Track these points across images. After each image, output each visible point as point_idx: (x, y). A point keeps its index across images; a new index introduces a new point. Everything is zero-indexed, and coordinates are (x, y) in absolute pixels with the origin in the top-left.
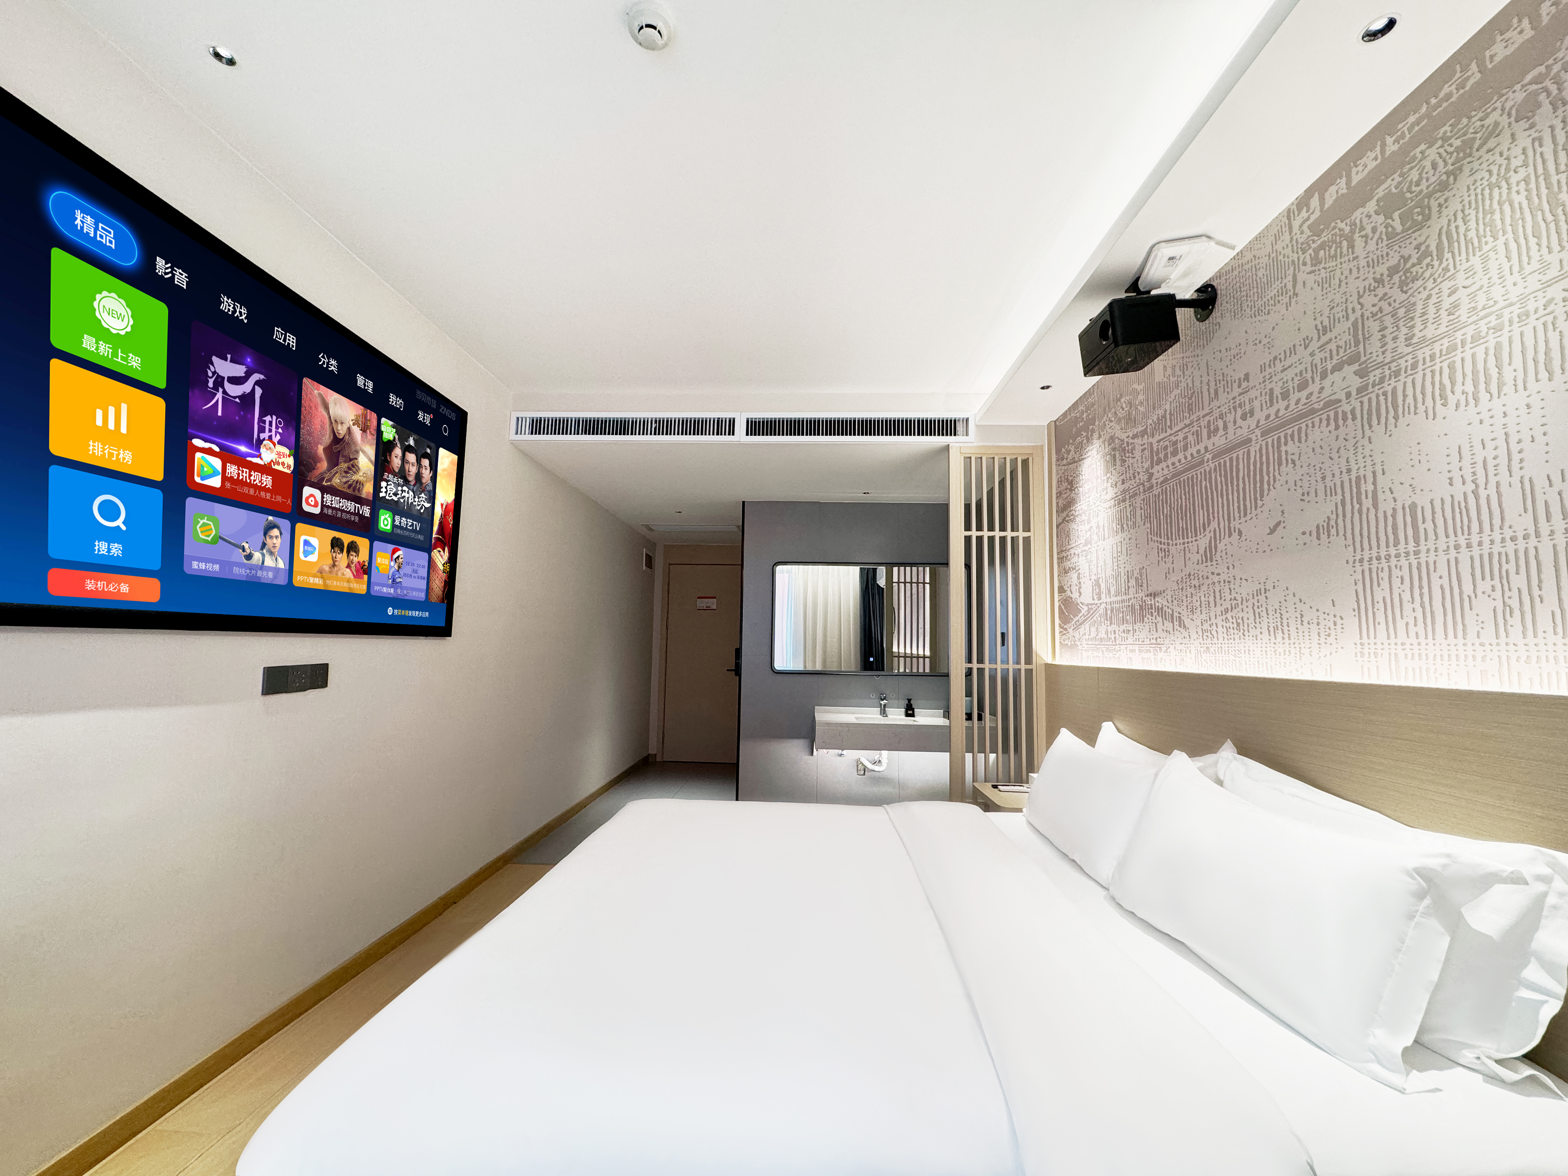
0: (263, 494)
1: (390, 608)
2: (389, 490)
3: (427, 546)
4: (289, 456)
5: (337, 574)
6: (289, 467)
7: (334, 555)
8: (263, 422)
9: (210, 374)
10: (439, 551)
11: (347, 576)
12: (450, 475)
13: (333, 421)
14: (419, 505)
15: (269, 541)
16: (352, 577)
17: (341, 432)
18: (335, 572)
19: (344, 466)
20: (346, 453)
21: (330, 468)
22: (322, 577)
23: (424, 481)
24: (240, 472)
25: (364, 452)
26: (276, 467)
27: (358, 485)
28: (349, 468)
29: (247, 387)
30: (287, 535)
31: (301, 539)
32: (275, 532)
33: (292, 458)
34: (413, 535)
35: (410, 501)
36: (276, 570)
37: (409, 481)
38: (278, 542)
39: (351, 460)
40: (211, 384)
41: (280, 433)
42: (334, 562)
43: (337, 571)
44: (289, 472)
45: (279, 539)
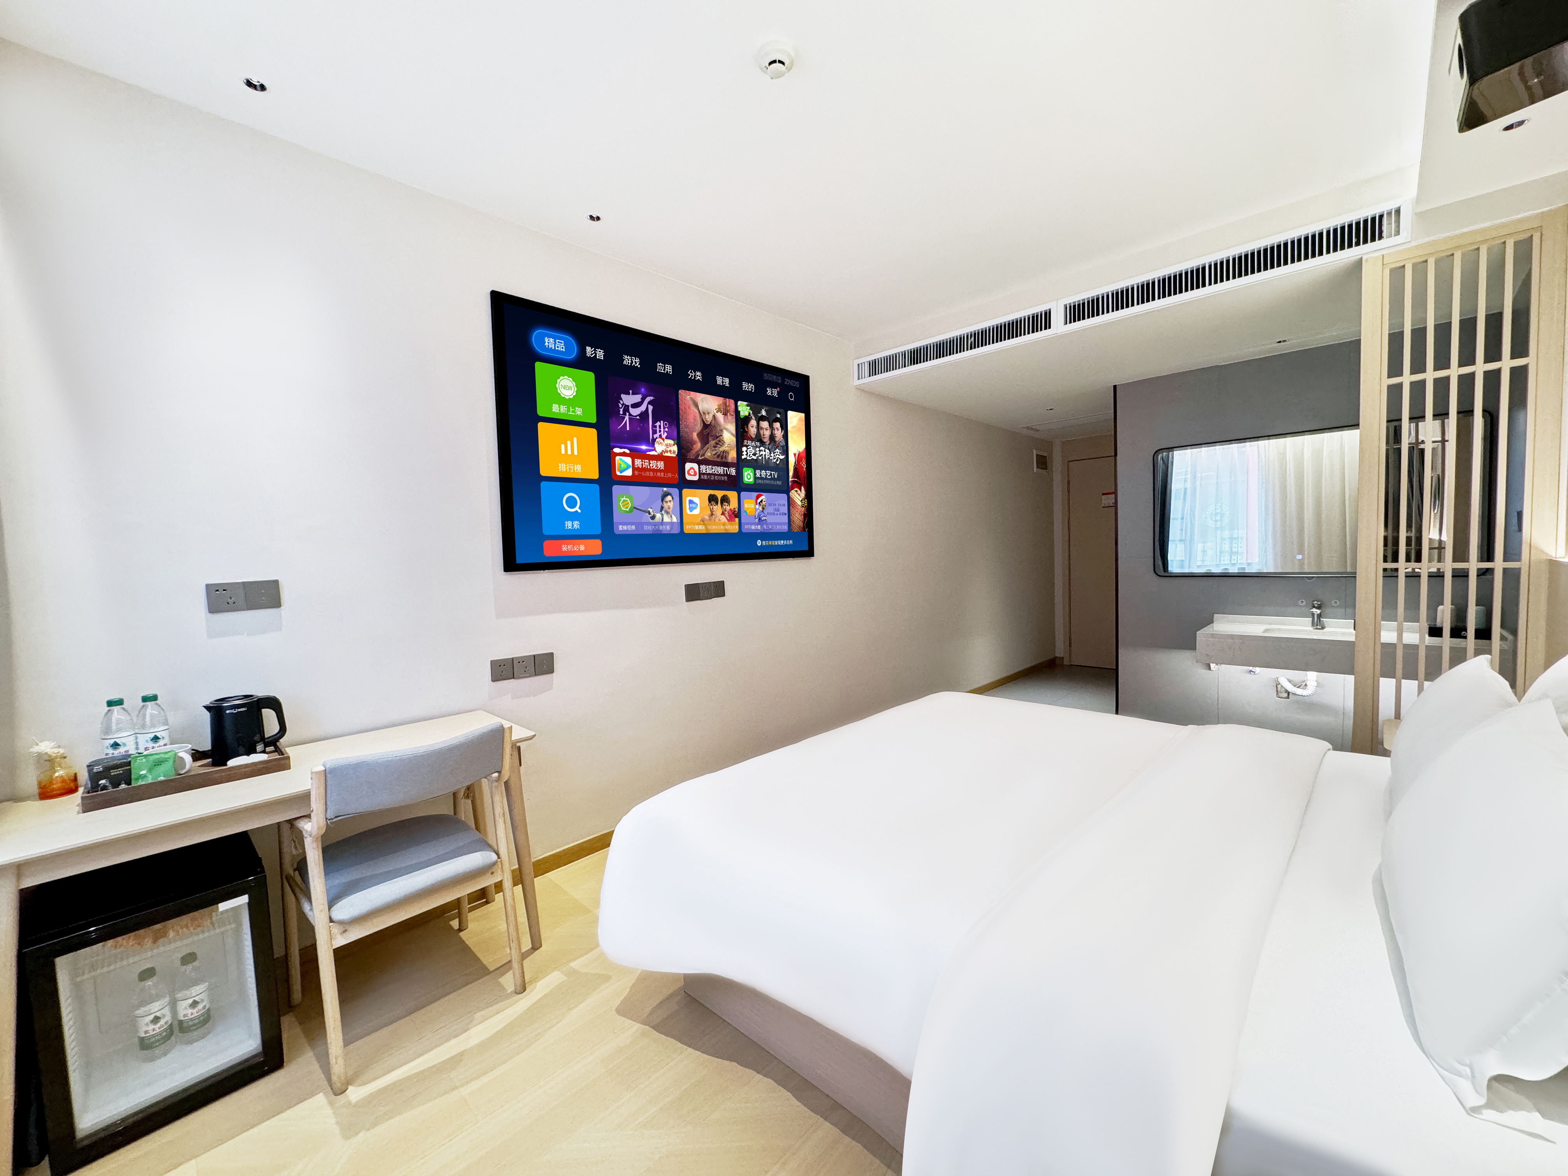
0: (659, 474)
1: (759, 541)
2: (748, 452)
3: (785, 489)
4: (674, 445)
5: (715, 521)
6: (674, 452)
7: (711, 507)
8: (654, 426)
9: (620, 406)
10: (796, 491)
11: (723, 521)
12: (799, 430)
13: (702, 414)
14: (774, 459)
15: (665, 505)
16: (727, 521)
17: (708, 420)
18: (713, 520)
19: (712, 443)
20: (713, 433)
21: (702, 447)
22: (704, 524)
23: (777, 439)
24: (643, 463)
25: (726, 429)
26: (666, 454)
27: (725, 454)
28: (717, 444)
29: (643, 408)
30: (677, 499)
31: (686, 500)
32: (669, 498)
33: (676, 445)
34: (772, 482)
35: (767, 457)
36: (672, 524)
37: (765, 443)
38: (671, 504)
39: (717, 437)
40: (621, 412)
41: (666, 431)
42: (712, 512)
43: (715, 518)
44: (674, 455)
45: (672, 502)
